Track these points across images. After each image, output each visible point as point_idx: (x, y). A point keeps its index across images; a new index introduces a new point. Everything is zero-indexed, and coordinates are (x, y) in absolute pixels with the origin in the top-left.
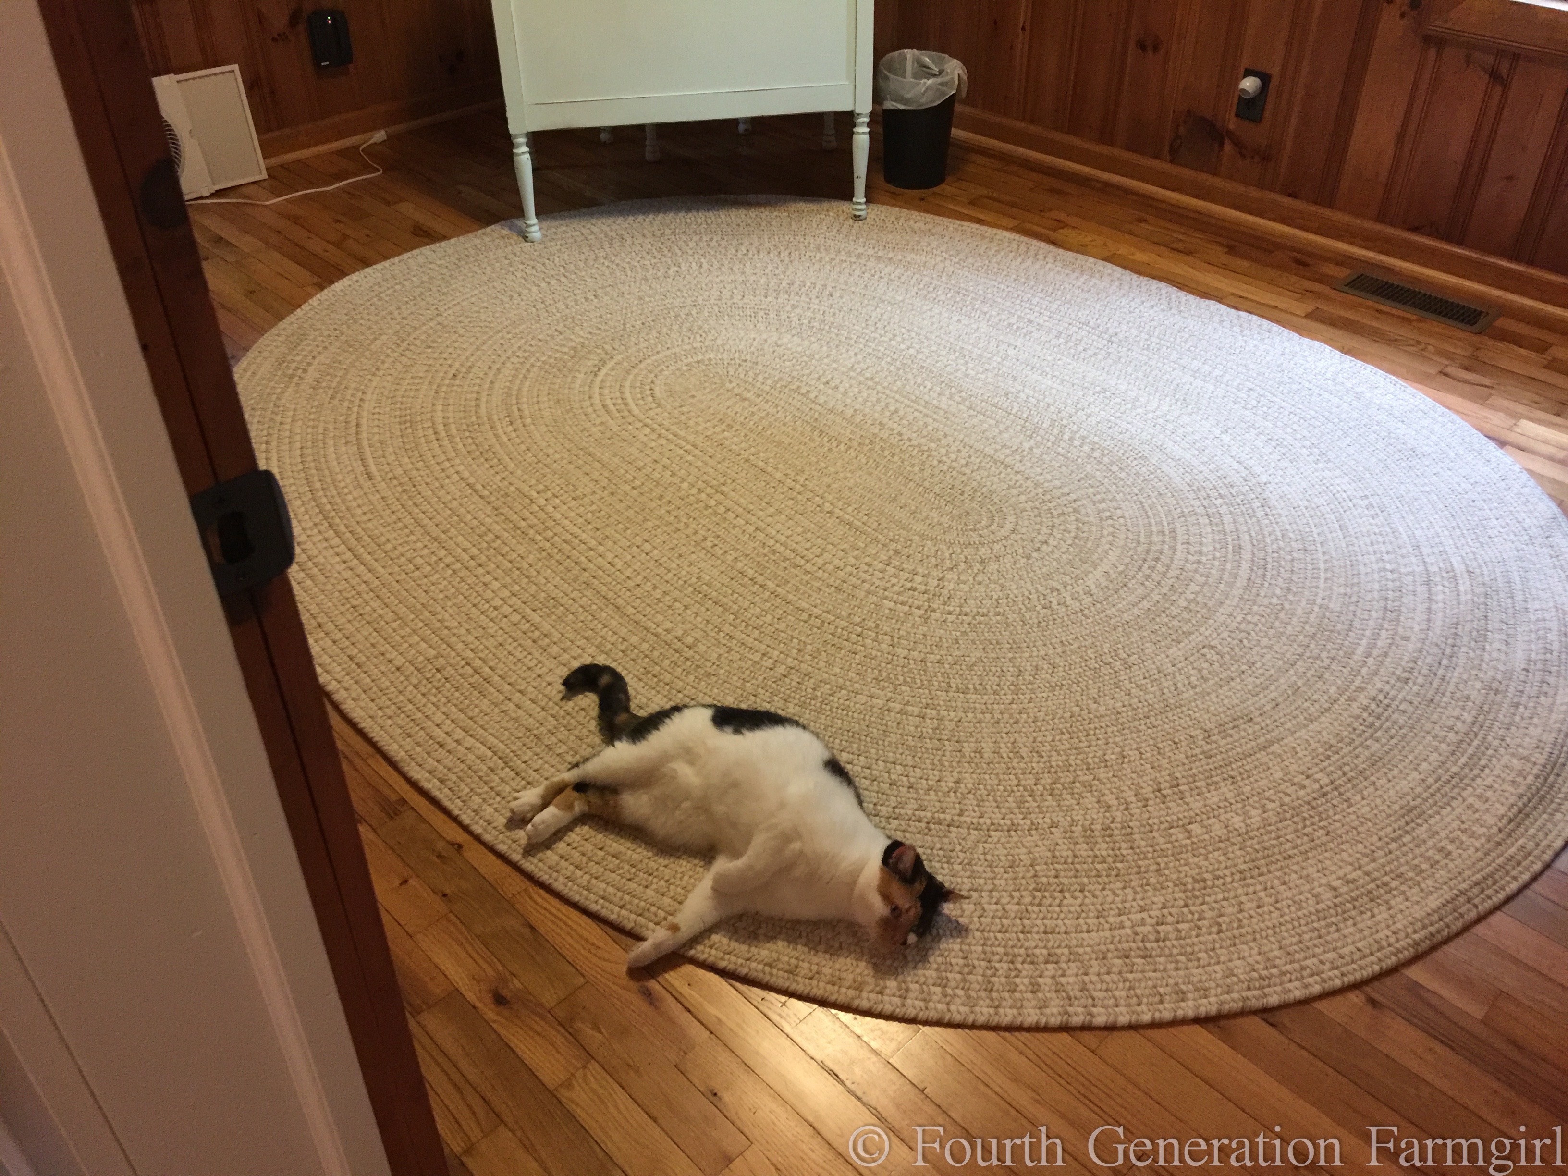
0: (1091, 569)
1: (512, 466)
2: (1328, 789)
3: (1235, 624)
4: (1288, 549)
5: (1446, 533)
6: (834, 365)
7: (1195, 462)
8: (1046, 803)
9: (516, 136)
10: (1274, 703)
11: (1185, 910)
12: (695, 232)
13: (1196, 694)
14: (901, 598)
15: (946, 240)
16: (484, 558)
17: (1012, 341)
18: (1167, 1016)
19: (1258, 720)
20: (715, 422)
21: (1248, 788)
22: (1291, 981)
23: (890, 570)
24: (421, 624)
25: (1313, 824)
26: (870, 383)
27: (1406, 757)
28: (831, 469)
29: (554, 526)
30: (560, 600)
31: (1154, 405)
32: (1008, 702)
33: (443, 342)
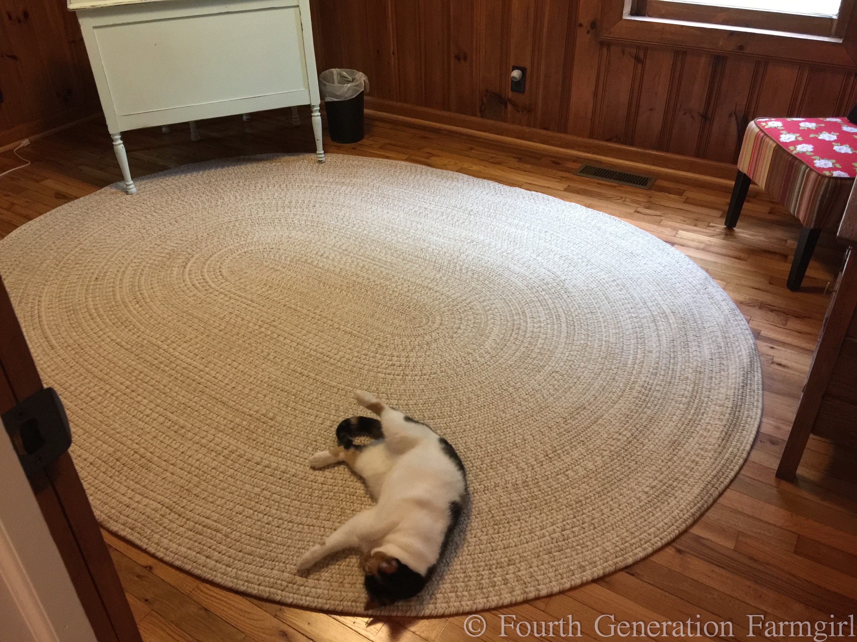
0: (486, 339)
1: (142, 328)
2: (631, 439)
3: (565, 358)
4: (583, 313)
5: (657, 294)
6: (324, 245)
7: (527, 274)
8: (490, 474)
9: (114, 135)
10: (594, 397)
11: (575, 520)
12: (229, 179)
13: (554, 398)
14: (387, 371)
16: (135, 386)
17: (418, 220)
18: (578, 582)
19: (588, 407)
20: (262, 286)
21: (592, 446)
22: (636, 548)
23: (378, 356)
24: (101, 433)
25: (628, 459)
27: (665, 414)
28: (334, 304)
29: (175, 360)
30: (187, 404)
31: (499, 246)
32: (457, 420)
33: (86, 260)
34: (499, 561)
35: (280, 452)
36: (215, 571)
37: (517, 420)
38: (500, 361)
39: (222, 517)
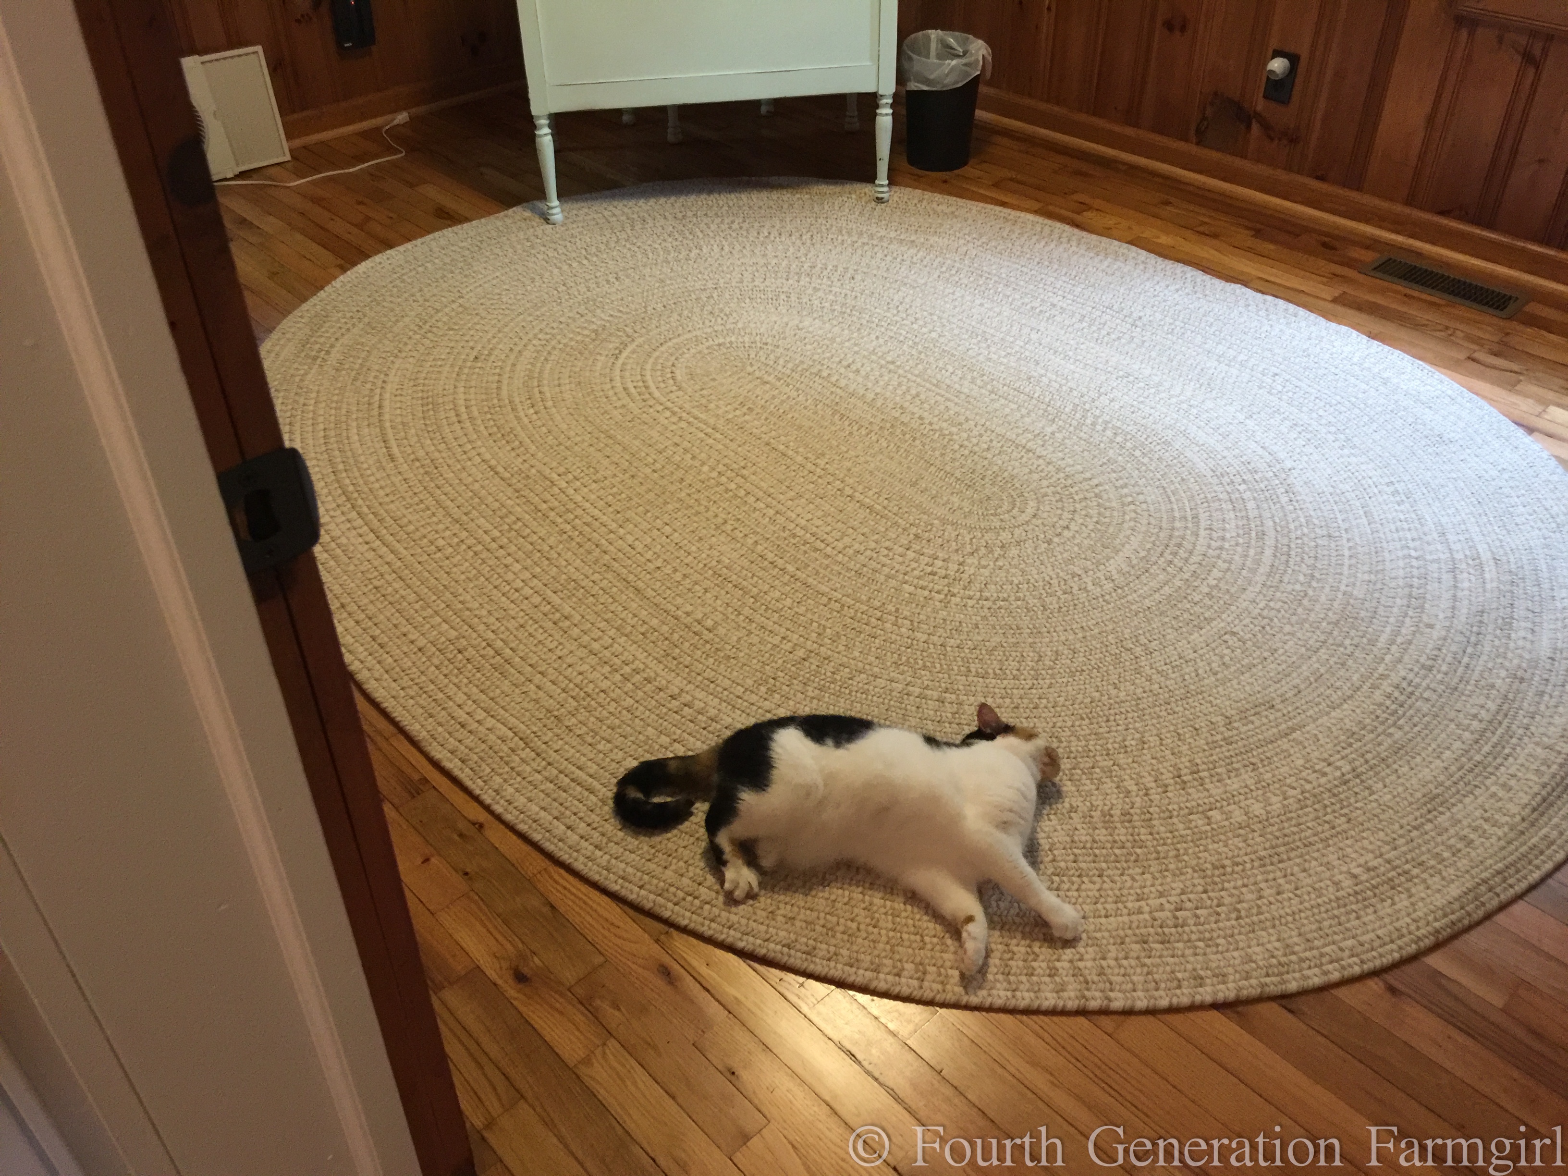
0: (1113, 555)
1: (533, 448)
2: (1348, 777)
3: (1257, 611)
4: (1313, 535)
5: (1473, 520)
6: (856, 349)
7: (1219, 448)
9: (539, 117)
10: (1296, 690)
11: (1204, 896)
12: (716, 214)
13: (1217, 680)
14: (921, 582)
15: (970, 221)
16: (505, 540)
17: (1034, 325)
18: (1185, 1001)
19: (1280, 706)
20: (736, 405)
21: (1269, 775)
22: (1310, 968)
23: (911, 554)
24: (443, 606)
26: (892, 367)
27: (1429, 745)
28: (852, 453)
29: (574, 509)
30: (581, 582)
31: (1178, 390)
32: (1027, 687)
33: (465, 324)
35: (712, 686)
37: (1137, 705)
38: (1130, 598)
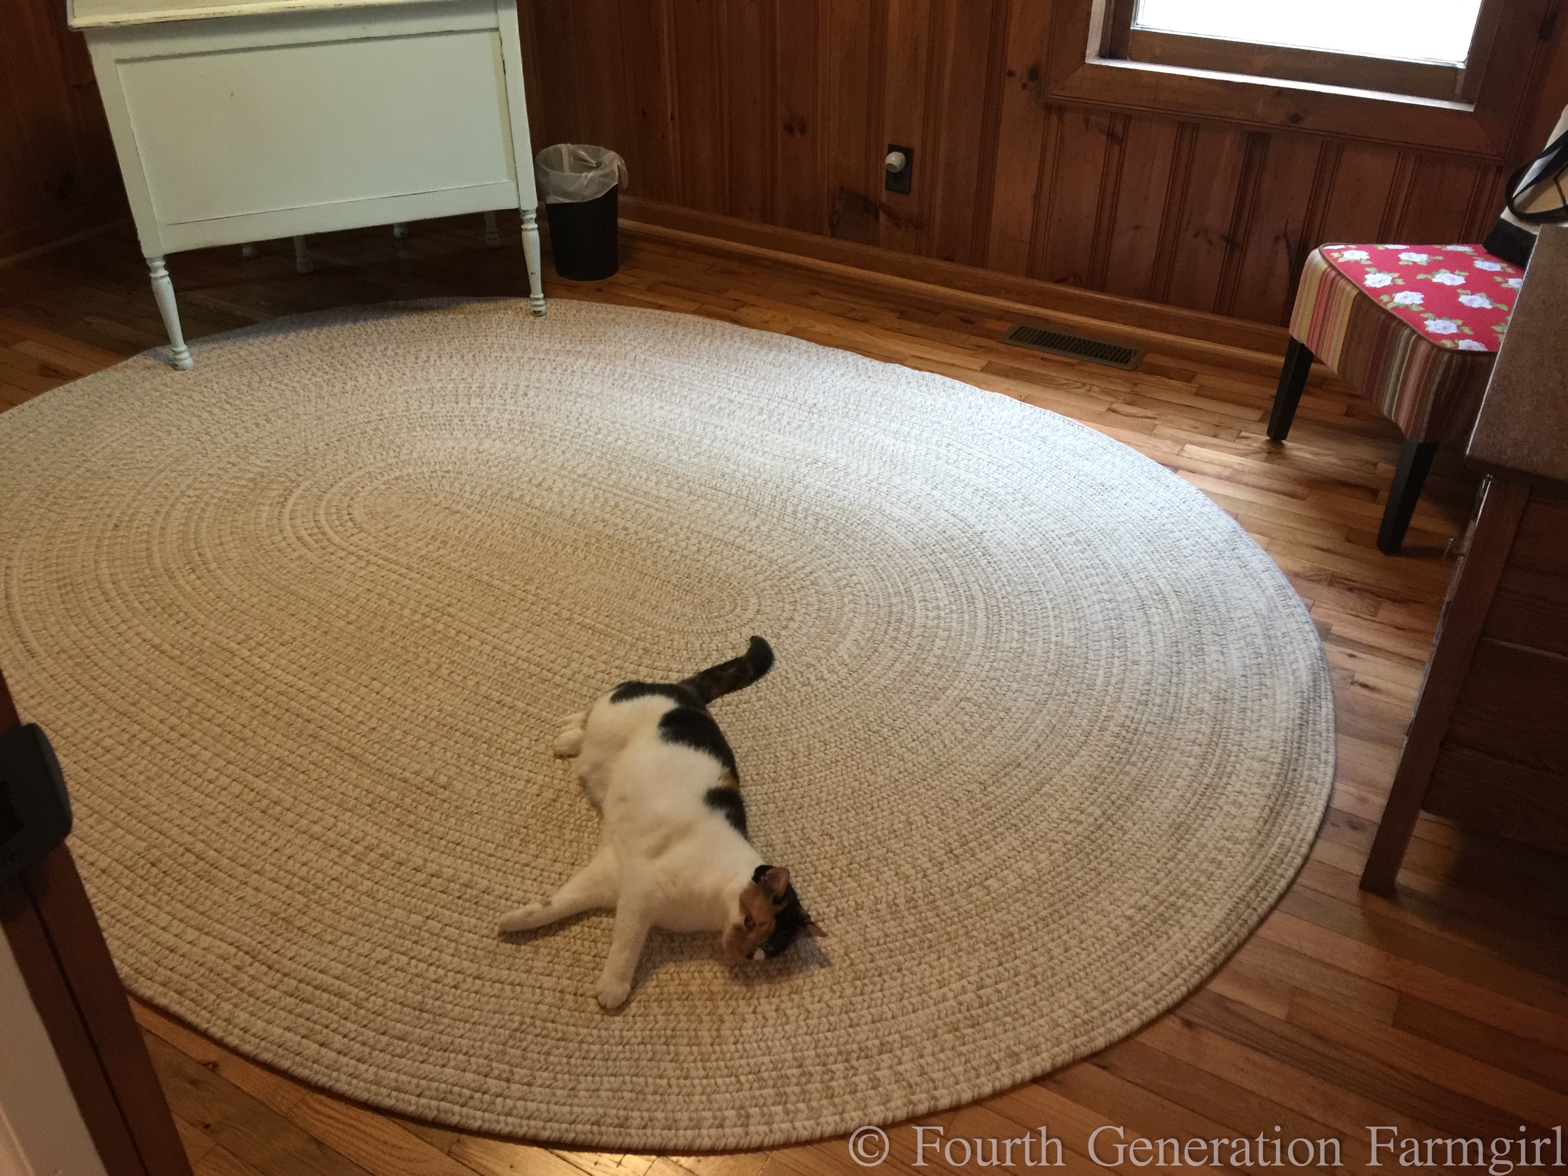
0: (840, 639)
1: (202, 618)
2: (1101, 820)
3: (984, 674)
4: (1016, 593)
5: (1148, 558)
6: (544, 466)
7: (915, 520)
8: (847, 886)
9: (153, 260)
10: (1036, 745)
11: (1000, 969)
12: (366, 343)
13: (964, 748)
15: (632, 327)
16: (186, 727)
17: (717, 422)
19: (1026, 763)
20: (427, 540)
21: (1031, 833)
22: (1111, 1019)
27: (1162, 776)
28: (562, 574)
29: (264, 679)
30: (286, 759)
31: (864, 470)
32: (788, 788)
33: (96, 490)
34: (863, 1045)
35: (459, 848)
36: (337, 1070)
37: (896, 787)
38: (866, 680)
39: (350, 969)
